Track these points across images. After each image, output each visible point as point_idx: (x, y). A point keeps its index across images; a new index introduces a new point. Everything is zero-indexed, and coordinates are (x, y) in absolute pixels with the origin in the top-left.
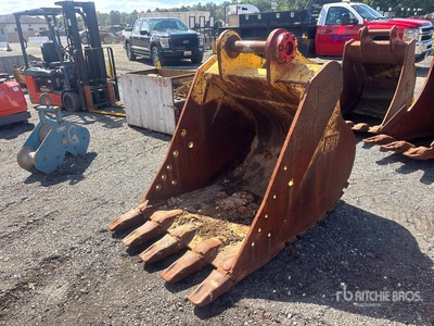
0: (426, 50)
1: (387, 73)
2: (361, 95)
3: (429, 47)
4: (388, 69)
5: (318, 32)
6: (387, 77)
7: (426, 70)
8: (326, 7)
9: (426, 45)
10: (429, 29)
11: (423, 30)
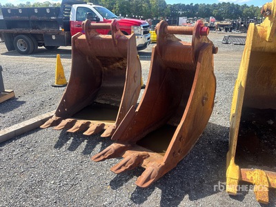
0: (147, 41)
1: (118, 64)
2: (101, 83)
3: (149, 39)
4: (118, 61)
5: (72, 26)
6: (119, 68)
7: (149, 54)
8: (75, 7)
9: (147, 37)
10: (146, 27)
11: (144, 27)
